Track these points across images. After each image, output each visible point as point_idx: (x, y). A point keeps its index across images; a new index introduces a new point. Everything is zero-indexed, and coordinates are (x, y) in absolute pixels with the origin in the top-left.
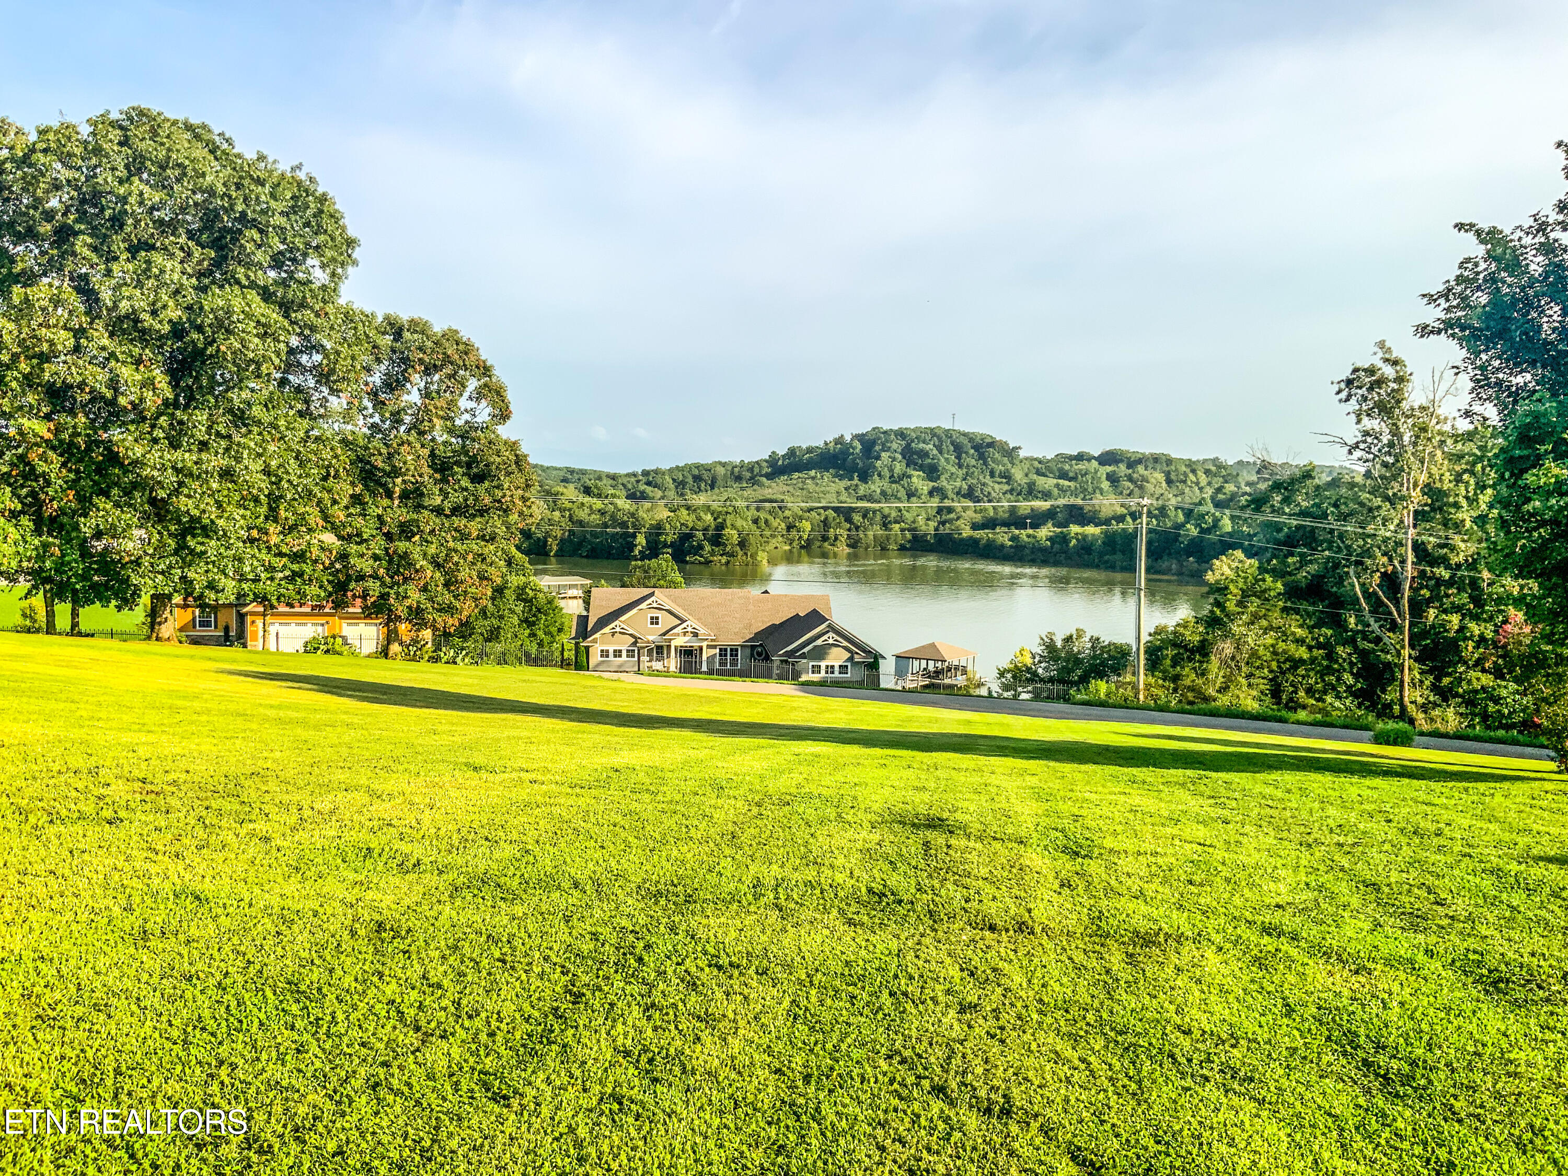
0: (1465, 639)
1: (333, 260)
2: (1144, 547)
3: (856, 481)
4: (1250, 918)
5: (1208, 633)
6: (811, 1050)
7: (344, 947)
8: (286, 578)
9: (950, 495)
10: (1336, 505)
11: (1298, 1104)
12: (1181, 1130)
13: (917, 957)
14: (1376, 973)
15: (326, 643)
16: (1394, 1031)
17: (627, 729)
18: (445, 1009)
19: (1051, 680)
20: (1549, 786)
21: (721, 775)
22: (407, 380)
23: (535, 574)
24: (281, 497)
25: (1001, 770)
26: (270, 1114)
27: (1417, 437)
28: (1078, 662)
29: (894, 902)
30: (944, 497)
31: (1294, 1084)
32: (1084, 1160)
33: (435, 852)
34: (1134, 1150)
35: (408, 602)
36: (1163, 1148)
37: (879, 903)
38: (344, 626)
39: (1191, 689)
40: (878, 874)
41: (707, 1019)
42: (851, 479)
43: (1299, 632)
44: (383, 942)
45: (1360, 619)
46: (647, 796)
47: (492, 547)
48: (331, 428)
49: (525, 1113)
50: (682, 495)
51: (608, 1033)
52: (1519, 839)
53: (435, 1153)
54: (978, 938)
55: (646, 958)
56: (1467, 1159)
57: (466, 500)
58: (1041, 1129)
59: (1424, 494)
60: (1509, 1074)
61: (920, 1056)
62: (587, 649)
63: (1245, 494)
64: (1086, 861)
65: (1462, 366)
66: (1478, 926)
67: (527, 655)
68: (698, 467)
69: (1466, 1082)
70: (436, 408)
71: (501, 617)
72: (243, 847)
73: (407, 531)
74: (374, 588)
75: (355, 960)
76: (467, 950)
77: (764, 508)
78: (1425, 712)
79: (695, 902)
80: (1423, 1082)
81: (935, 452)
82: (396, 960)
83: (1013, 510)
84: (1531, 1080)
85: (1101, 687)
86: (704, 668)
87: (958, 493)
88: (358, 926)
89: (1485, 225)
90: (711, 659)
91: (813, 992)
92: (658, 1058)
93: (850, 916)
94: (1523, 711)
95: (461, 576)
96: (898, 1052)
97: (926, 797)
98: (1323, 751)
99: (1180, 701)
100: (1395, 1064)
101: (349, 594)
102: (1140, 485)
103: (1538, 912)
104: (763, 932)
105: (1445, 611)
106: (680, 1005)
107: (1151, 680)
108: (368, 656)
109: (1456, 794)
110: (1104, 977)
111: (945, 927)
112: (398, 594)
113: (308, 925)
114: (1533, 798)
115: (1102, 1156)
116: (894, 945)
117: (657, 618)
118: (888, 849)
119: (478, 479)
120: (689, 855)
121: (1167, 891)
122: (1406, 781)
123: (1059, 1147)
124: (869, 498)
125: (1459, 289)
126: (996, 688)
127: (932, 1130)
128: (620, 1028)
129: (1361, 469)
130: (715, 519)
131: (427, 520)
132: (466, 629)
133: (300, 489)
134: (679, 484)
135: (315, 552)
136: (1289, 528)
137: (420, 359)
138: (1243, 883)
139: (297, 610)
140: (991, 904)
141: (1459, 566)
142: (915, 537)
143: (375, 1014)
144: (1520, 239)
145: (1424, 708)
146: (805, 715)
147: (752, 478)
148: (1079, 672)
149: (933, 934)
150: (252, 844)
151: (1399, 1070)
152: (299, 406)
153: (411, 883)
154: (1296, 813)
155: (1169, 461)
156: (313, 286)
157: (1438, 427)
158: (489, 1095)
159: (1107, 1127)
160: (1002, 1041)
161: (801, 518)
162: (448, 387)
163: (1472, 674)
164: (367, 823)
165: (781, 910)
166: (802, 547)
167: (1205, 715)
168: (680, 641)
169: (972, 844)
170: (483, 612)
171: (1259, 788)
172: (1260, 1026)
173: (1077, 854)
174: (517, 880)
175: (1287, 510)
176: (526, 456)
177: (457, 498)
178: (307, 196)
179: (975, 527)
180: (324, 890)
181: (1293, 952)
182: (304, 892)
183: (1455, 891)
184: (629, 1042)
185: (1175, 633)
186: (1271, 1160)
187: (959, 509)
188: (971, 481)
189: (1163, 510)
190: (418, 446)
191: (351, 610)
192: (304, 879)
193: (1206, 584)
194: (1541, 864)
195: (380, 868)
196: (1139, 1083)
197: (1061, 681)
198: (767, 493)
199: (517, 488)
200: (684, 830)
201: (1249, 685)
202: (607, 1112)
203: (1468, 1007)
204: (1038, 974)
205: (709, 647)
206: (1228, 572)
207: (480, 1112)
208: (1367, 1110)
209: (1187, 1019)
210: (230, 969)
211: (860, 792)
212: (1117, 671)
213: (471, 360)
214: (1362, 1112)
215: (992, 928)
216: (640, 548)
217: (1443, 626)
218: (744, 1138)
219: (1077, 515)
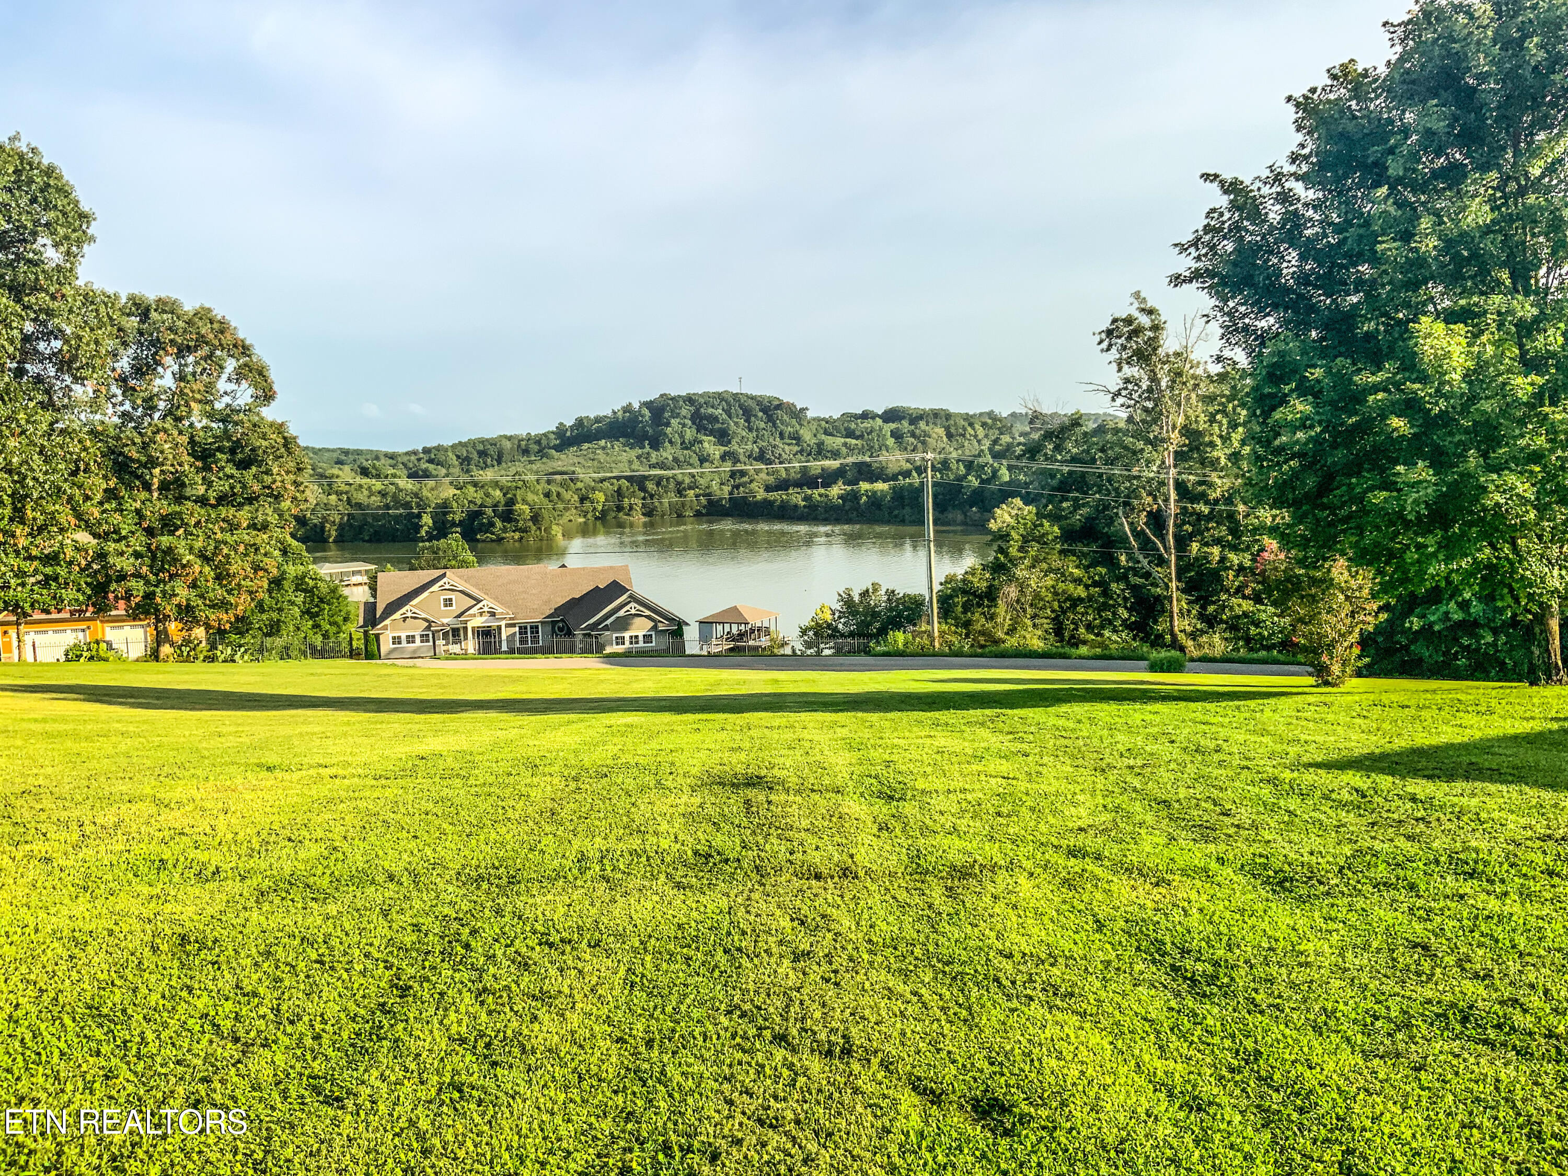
0: (1227, 569)
1: (67, 238)
2: (930, 500)
3: (647, 449)
4: (1056, 843)
5: (994, 579)
6: (651, 1016)
7: (146, 964)
8: (39, 582)
9: (742, 458)
10: (1102, 450)
11: (1117, 1013)
12: (1013, 1049)
13: (748, 912)
14: (1174, 884)
15: (89, 650)
16: (1196, 936)
17: (428, 716)
18: (264, 1017)
19: (852, 634)
20: (1311, 699)
21: (532, 753)
22: (158, 363)
23: (314, 562)
24: (27, 496)
25: (811, 724)
26: (82, 1146)
27: (1174, 382)
28: (875, 615)
29: (721, 862)
30: (736, 461)
31: (1111, 994)
32: (925, 1090)
33: (235, 858)
34: (970, 1074)
35: (176, 601)
36: (998, 1069)
37: (707, 864)
38: (108, 630)
39: (982, 633)
40: (703, 835)
41: (543, 997)
42: (643, 447)
43: (1077, 572)
44: (188, 956)
45: (1130, 558)
46: (458, 781)
47: (265, 537)
48: (77, 420)
49: (362, 1113)
50: (468, 471)
51: (441, 1023)
52: (1290, 749)
53: (270, 1164)
54: (805, 888)
55: (473, 944)
56: (1271, 1046)
57: (232, 488)
58: (881, 1064)
59: (1182, 435)
60: (1300, 965)
61: (759, 1008)
62: (377, 636)
63: (1019, 444)
64: (901, 804)
65: (1212, 314)
66: (1262, 832)
67: (313, 648)
68: (483, 441)
69: (1263, 975)
70: (193, 392)
71: (280, 610)
72: (21, 870)
73: (169, 524)
74: (138, 588)
75: (160, 977)
76: (280, 954)
77: (554, 481)
78: (1194, 639)
79: (519, 882)
80: (1226, 980)
81: (724, 416)
82: (205, 972)
83: (804, 470)
84: (1320, 967)
85: (899, 638)
86: (504, 647)
87: (749, 457)
88: (159, 941)
89: (1228, 176)
90: (511, 638)
91: (648, 958)
92: (496, 1042)
93: (678, 879)
94: (1281, 632)
95: (233, 569)
96: (738, 1007)
97: (743, 756)
98: (1107, 682)
99: (972, 646)
100: (1199, 967)
101: (111, 596)
102: (923, 441)
103: (1313, 814)
104: (592, 904)
105: (1207, 544)
106: (513, 986)
107: (945, 627)
108: (137, 660)
109: (1229, 712)
110: (927, 912)
111: (772, 880)
112: (164, 592)
113: (104, 946)
114: (1298, 711)
115: (942, 1083)
116: (724, 903)
117: (451, 600)
118: (709, 810)
119: (243, 465)
120: (508, 837)
121: (978, 824)
122: (1182, 704)
123: (900, 1079)
124: (662, 466)
125: (1207, 238)
126: (799, 646)
127: (777, 1077)
128: (453, 1016)
129: (1124, 415)
130: (504, 495)
131: (192, 513)
132: (242, 625)
133: (47, 487)
134: (464, 460)
135: (69, 553)
136: (1063, 475)
137: (171, 341)
138: (1047, 811)
139: (54, 616)
140: (814, 853)
141: (1216, 501)
142: (710, 502)
143: (189, 1030)
144: (1259, 189)
145: (1193, 636)
146: (613, 687)
147: (540, 451)
148: (877, 625)
149: (761, 889)
150: (31, 866)
151: (1204, 971)
152: (40, 398)
153: (212, 892)
154: (1088, 741)
155: (948, 416)
156: (46, 267)
157: (1192, 371)
158: (321, 1099)
159: (943, 1054)
160: (837, 984)
161: (594, 489)
162: (205, 369)
163: (1234, 600)
164: (157, 833)
165: (608, 882)
166: (597, 518)
167: (996, 656)
168: (478, 622)
169: (791, 798)
170: (261, 607)
171: (1052, 721)
172: (1076, 943)
173: (891, 798)
174: (327, 878)
175: (1059, 457)
176: (295, 438)
177: (223, 486)
178: (31, 169)
179: (768, 489)
180: (117, 908)
181: (1098, 871)
182: (95, 912)
183: (1238, 801)
184: (464, 1029)
185: (964, 581)
186: (1098, 1068)
187: (752, 472)
188: (761, 444)
189: (945, 464)
190: (175, 433)
191: (113, 613)
192: (94, 898)
193: (990, 532)
194: (1311, 770)
195: (177, 878)
196: (969, 1009)
197: (861, 635)
198: (558, 465)
199: (288, 472)
200: (500, 811)
201: (1034, 625)
202: (448, 1101)
203: (1259, 907)
204: (865, 916)
205: (508, 626)
206: (1008, 519)
207: (313, 1116)
208: (1179, 1012)
209: (1008, 944)
210: (21, 1000)
211: (678, 758)
212: (912, 621)
213: (227, 339)
214: (1174, 1013)
215: (818, 877)
216: (426, 528)
217: (1205, 558)
218: (592, 1110)
219: (866, 472)
